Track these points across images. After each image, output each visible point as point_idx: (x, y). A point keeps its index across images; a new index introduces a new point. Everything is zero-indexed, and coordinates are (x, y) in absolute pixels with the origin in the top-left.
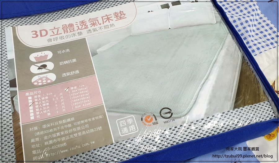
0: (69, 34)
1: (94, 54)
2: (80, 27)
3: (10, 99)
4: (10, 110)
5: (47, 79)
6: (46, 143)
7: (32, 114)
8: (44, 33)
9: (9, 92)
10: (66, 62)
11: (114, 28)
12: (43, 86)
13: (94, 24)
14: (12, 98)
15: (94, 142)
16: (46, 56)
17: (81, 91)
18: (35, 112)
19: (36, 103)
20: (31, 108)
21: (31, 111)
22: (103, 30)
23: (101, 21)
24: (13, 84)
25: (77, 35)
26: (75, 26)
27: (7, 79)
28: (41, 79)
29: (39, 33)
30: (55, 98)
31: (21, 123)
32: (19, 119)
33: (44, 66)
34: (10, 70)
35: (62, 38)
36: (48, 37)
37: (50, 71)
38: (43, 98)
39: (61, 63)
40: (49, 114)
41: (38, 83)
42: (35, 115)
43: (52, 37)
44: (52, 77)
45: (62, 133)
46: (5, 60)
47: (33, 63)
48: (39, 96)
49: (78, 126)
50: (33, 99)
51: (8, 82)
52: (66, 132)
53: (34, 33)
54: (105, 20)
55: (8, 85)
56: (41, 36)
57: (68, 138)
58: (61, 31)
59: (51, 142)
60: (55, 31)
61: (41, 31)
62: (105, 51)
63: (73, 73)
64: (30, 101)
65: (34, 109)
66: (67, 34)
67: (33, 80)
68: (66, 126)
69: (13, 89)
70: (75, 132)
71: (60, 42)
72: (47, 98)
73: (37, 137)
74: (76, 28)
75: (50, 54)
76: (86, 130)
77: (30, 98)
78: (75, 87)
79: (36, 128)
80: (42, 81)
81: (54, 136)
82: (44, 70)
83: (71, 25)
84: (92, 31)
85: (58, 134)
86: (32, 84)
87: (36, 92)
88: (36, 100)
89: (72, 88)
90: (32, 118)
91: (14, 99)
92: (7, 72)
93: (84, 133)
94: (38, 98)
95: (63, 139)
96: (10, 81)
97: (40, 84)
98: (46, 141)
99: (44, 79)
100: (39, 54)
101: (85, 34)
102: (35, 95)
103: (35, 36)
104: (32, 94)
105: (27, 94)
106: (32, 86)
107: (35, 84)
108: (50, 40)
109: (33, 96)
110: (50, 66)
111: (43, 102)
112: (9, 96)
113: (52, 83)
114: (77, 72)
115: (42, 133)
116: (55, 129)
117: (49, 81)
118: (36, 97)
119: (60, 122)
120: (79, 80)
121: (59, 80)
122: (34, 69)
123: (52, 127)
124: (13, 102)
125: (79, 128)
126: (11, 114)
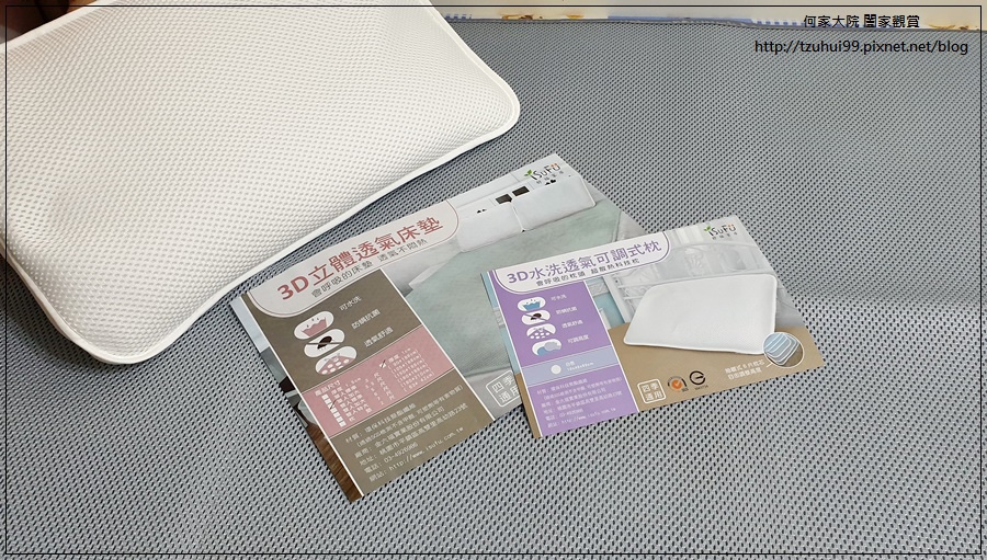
0: (346, 269)
1: (407, 291)
2: (363, 254)
5: (341, 359)
6: (382, 452)
7: (340, 419)
8: (301, 284)
10: (363, 320)
11: (426, 245)
12: (338, 372)
13: (387, 246)
14: (296, 408)
15: (461, 429)
16: (324, 321)
17: (409, 359)
18: (343, 414)
19: (340, 400)
20: (334, 410)
21: (337, 415)
22: (408, 251)
23: (398, 239)
24: (286, 386)
25: (362, 267)
26: (353, 255)
28: (330, 362)
29: (291, 288)
30: (369, 384)
31: (326, 437)
32: (322, 432)
33: (328, 340)
35: (336, 281)
36: (311, 288)
37: (341, 345)
39: (355, 326)
40: (369, 410)
41: (329, 370)
42: (346, 419)
43: (319, 286)
44: (350, 353)
45: (404, 430)
47: (307, 342)
48: (340, 389)
49: (426, 413)
50: (331, 397)
52: (409, 427)
53: (283, 289)
54: (405, 237)
56: (298, 290)
57: (415, 435)
58: (330, 269)
59: (389, 448)
60: (320, 273)
61: (293, 282)
62: (423, 282)
63: (383, 335)
64: (328, 401)
65: (340, 410)
66: (344, 271)
67: (319, 367)
68: (405, 419)
69: (289, 394)
70: (425, 424)
71: (335, 289)
72: (354, 387)
73: (363, 447)
74: (356, 258)
75: (328, 317)
76: (441, 415)
77: (325, 397)
78: (397, 357)
79: (355, 436)
80: (334, 363)
81: (391, 437)
82: (329, 347)
83: (345, 255)
84: (388, 256)
85: (397, 434)
86: (319, 375)
87: (331, 385)
88: (337, 396)
89: (391, 360)
90: (343, 424)
91: (299, 407)
93: (439, 420)
94: (339, 393)
95: (408, 438)
97: (333, 370)
98: (380, 448)
99: (336, 360)
100: (309, 323)
101: (376, 264)
102: (332, 389)
103: (287, 294)
104: (325, 390)
105: (318, 393)
106: (320, 379)
107: (325, 372)
108: (316, 293)
109: (328, 392)
110: (338, 335)
111: (351, 395)
113: (353, 363)
114: (389, 330)
115: (369, 439)
116: (389, 428)
117: (346, 362)
118: (334, 392)
119: (393, 416)
120: (398, 343)
121: (363, 353)
122: (311, 351)
123: (383, 427)
124: (299, 412)
125: (428, 417)
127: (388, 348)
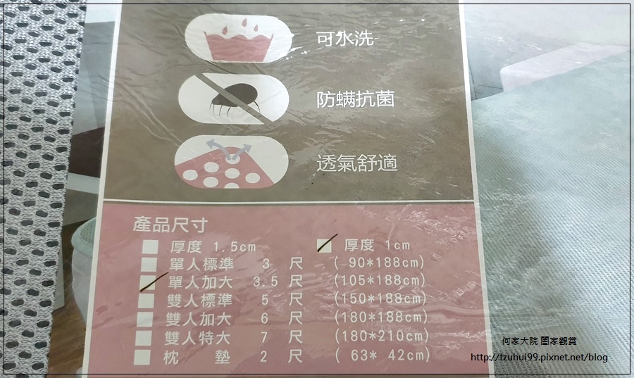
3: (56, 234)
4: (48, 293)
5: (247, 164)
7: (143, 338)
9: (59, 196)
10: (346, 99)
12: (219, 194)
14: (68, 231)
16: (263, 42)
17: (393, 271)
18: (159, 329)
19: (176, 282)
20: (146, 300)
21: (145, 319)
27: (65, 122)
28: (217, 156)
30: (264, 276)
32: (81, 352)
33: (246, 95)
34: (84, 81)
37: (267, 128)
38: (210, 264)
40: (222, 358)
41: (203, 176)
42: (158, 347)
46: (73, 24)
47: (199, 68)
50: (163, 256)
51: (65, 140)
55: (64, 158)
63: (369, 168)
64: (149, 265)
65: (160, 311)
69: (80, 183)
77: (151, 246)
78: (367, 245)
80: (224, 166)
82: (237, 115)
86: (175, 175)
87: (182, 222)
88: (177, 264)
89: (351, 244)
90: (142, 359)
91: (76, 237)
92: (68, 88)
94: (186, 255)
96: (74, 140)
97: (211, 183)
99: (233, 160)
100: (232, 25)
102: (180, 235)
104: (162, 224)
105: (142, 223)
107: (190, 176)
109: (164, 240)
110: (273, 99)
111: (210, 282)
112: (58, 215)
113: (265, 192)
117: (253, 179)
118: (178, 246)
120: (392, 210)
122: (195, 98)
124: (67, 251)
126: (46, 314)
127: (363, 209)
